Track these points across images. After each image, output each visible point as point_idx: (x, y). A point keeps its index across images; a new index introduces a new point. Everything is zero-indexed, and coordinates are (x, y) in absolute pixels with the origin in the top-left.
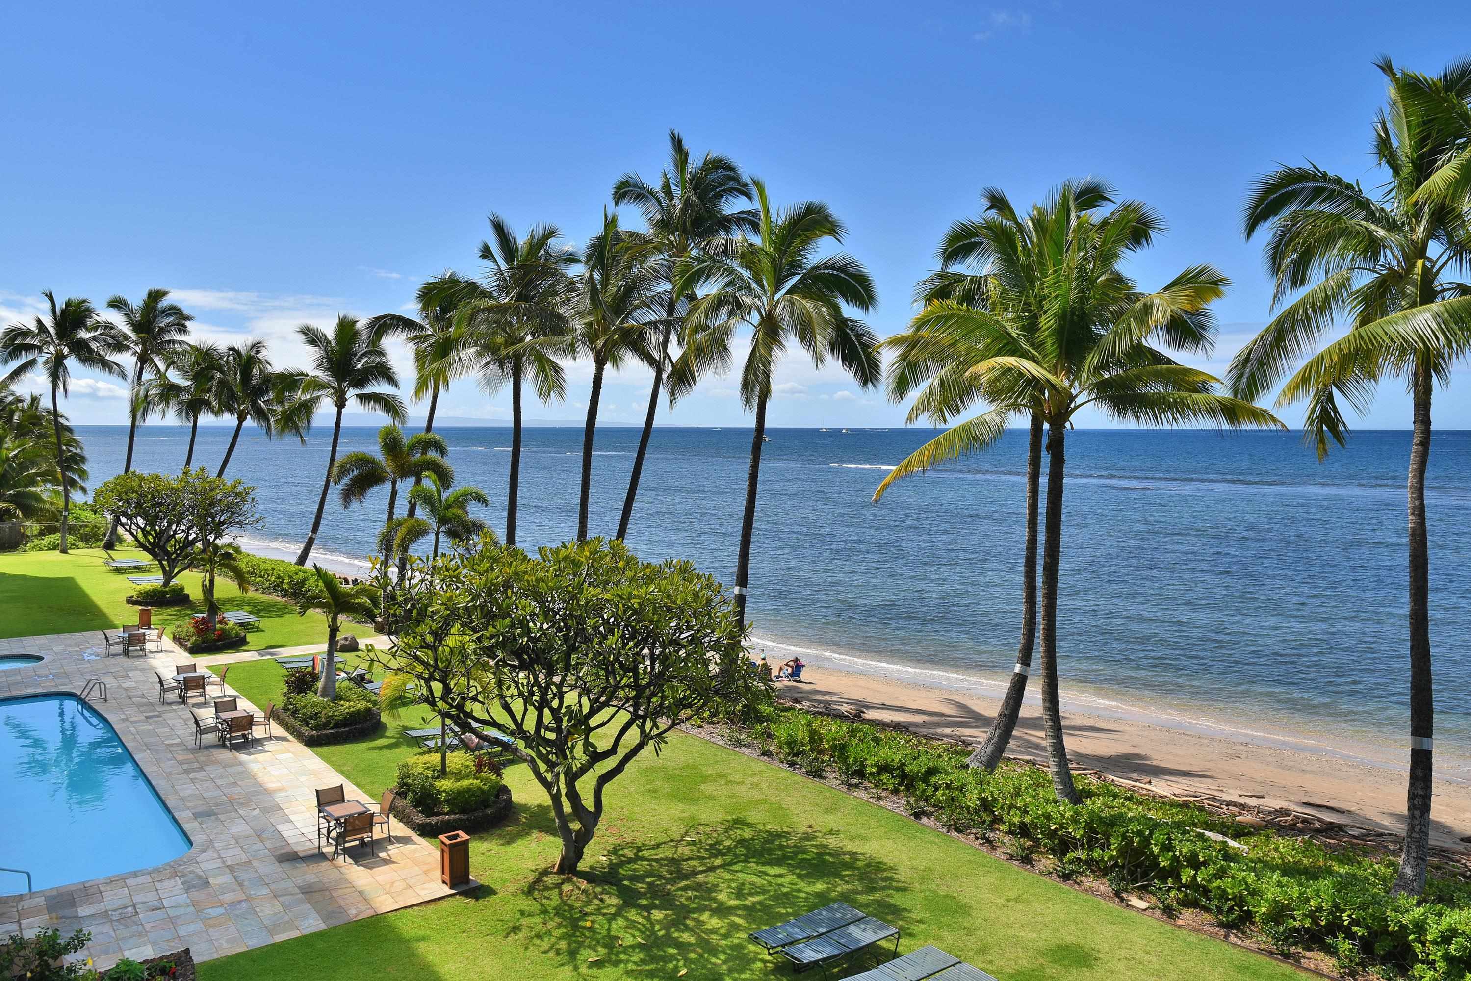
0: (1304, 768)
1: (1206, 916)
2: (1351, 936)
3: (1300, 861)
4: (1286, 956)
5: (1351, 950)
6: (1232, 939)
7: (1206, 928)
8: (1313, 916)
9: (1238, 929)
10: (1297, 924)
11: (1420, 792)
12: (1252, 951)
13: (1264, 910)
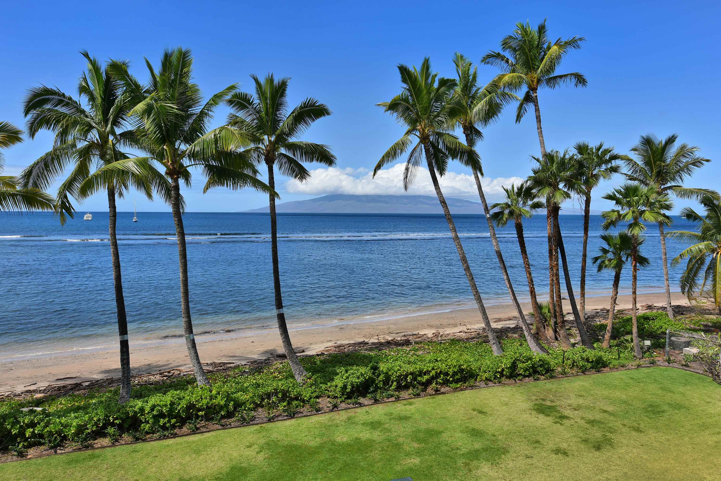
1: (42, 447)
2: (113, 425)
3: (74, 405)
4: (87, 447)
5: (114, 431)
6: (59, 451)
7: (44, 453)
8: (96, 424)
9: (60, 446)
10: (89, 431)
11: (126, 357)
12: (71, 452)
13: (73, 431)
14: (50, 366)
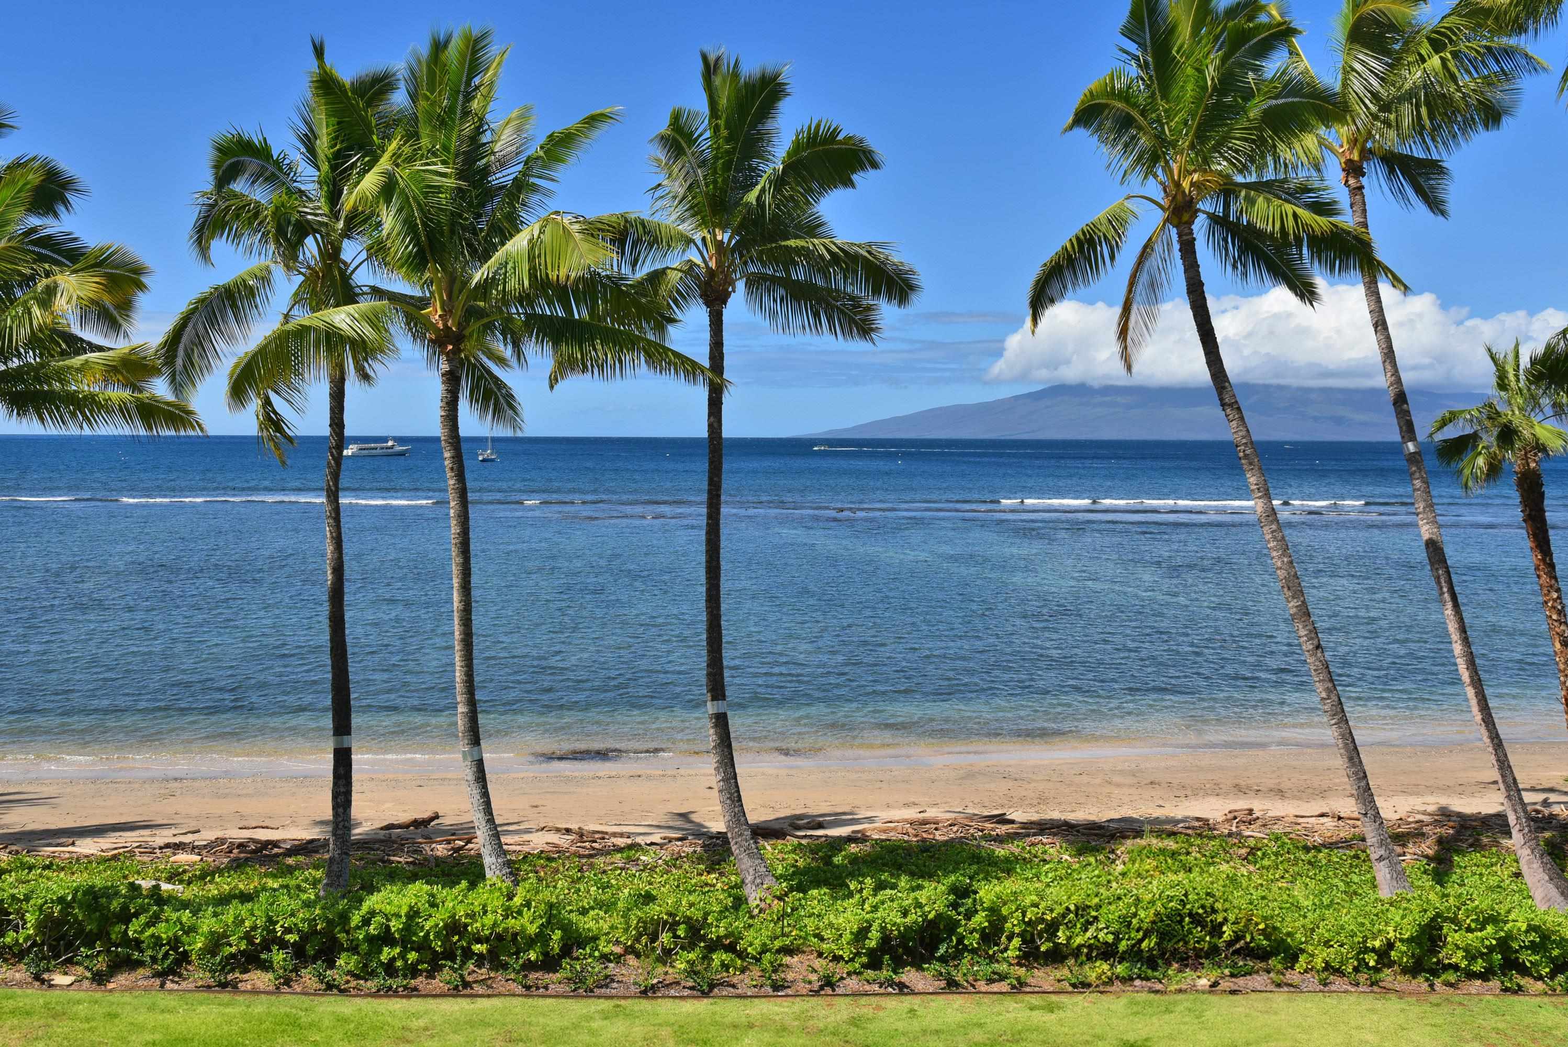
0: (240, 792)
1: (141, 971)
2: (283, 944)
3: (236, 887)
4: (223, 985)
5: (285, 960)
6: (169, 985)
7: (140, 983)
8: (248, 937)
9: (174, 973)
10: (233, 950)
11: (342, 790)
12: (190, 991)
13: (200, 945)
14: (247, 795)
